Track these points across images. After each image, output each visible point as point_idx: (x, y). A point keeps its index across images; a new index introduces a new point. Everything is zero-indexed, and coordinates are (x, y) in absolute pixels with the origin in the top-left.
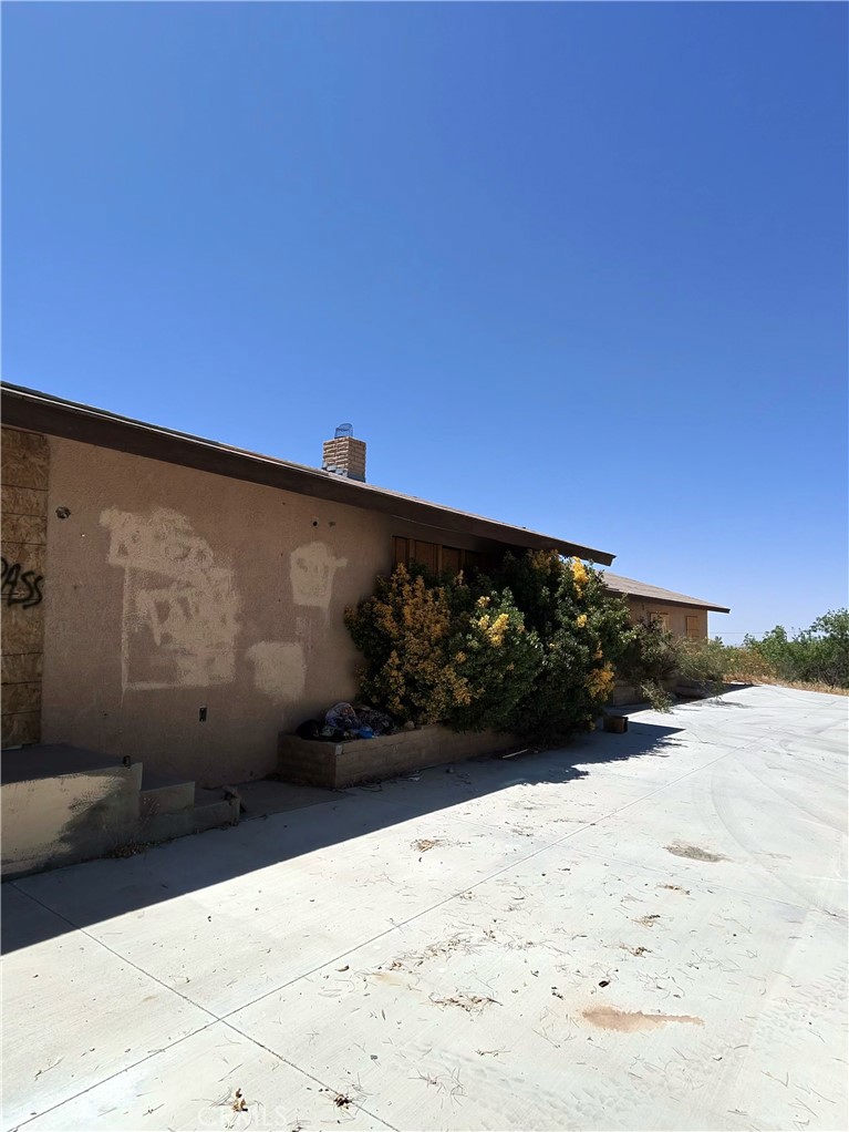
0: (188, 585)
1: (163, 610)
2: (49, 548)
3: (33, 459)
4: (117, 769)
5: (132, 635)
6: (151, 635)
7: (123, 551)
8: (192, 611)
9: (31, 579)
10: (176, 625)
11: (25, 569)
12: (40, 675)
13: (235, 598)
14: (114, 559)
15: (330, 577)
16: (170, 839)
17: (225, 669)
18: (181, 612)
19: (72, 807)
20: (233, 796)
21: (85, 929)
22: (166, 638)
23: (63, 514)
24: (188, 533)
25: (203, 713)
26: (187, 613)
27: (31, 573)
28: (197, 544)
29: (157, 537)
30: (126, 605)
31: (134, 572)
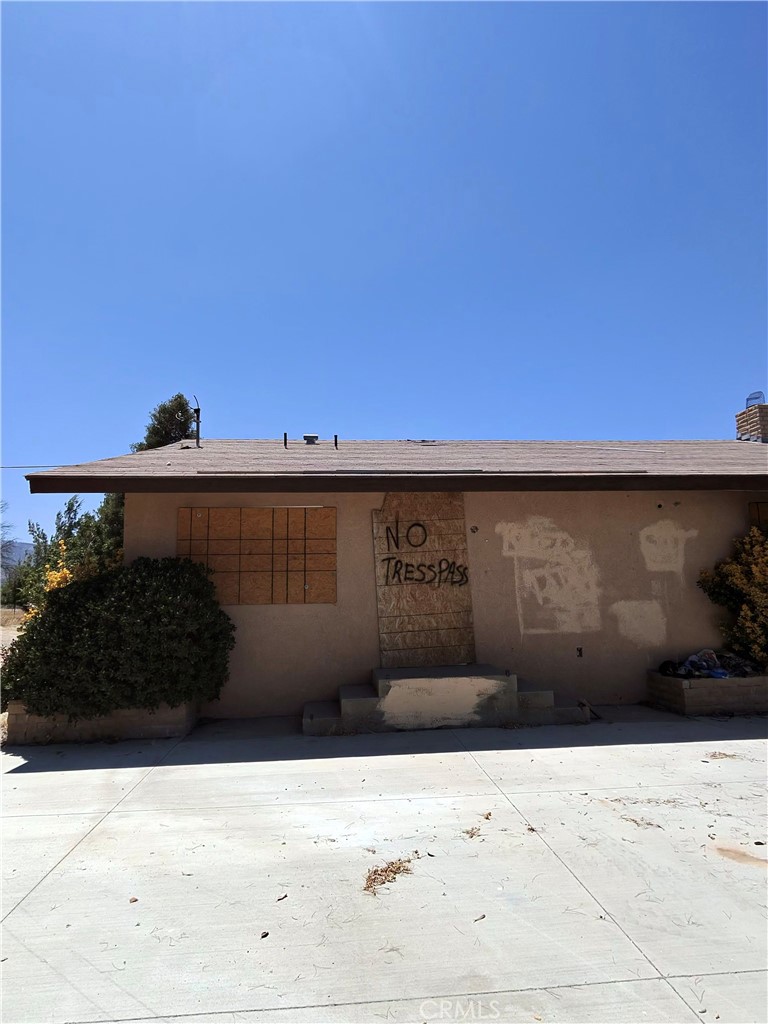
0: (558, 564)
1: (542, 582)
2: (469, 551)
3: (455, 503)
4: (501, 677)
5: (523, 600)
6: (536, 598)
7: (511, 547)
8: (563, 581)
9: (461, 570)
10: (552, 591)
11: (458, 564)
12: (472, 623)
13: (595, 570)
14: (506, 552)
15: (681, 546)
16: (540, 725)
17: (593, 621)
18: (554, 582)
19: (478, 695)
20: (584, 705)
21: (472, 753)
22: (546, 600)
23: (474, 530)
24: (553, 530)
25: (580, 650)
26: (559, 583)
27: (461, 566)
28: (561, 536)
29: (533, 536)
30: (517, 580)
31: (520, 559)
